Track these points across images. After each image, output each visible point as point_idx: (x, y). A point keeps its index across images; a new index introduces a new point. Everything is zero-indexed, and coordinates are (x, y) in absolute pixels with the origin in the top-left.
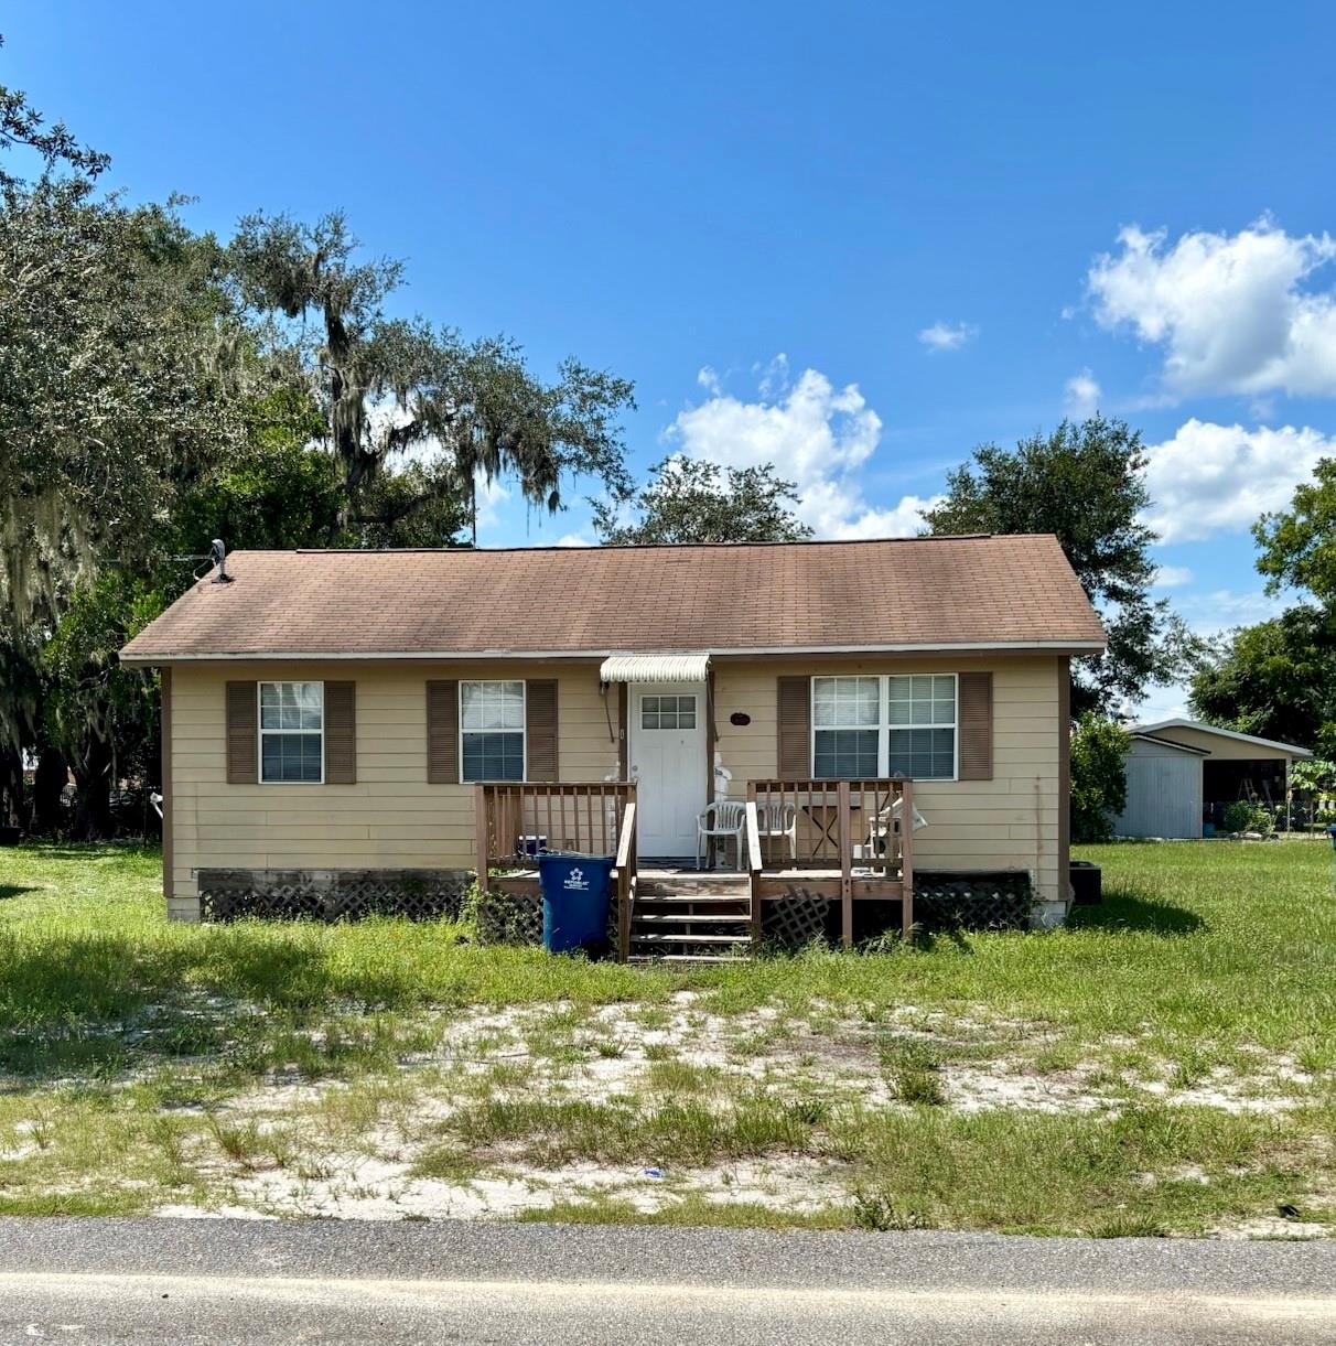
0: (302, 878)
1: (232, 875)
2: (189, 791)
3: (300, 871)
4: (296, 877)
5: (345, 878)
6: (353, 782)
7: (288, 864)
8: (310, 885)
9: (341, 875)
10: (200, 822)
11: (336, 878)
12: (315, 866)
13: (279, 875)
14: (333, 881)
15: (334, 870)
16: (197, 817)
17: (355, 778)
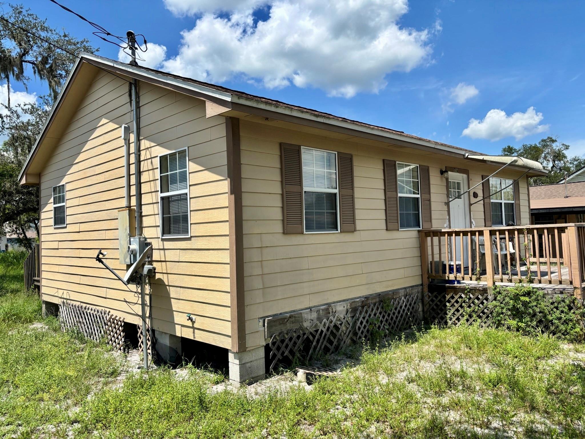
0: (331, 311)
2: (256, 243)
3: (330, 305)
4: (328, 310)
5: (354, 306)
6: (355, 230)
7: (322, 301)
8: (336, 315)
9: (351, 304)
10: (264, 271)
11: (349, 306)
14: (347, 310)
15: (347, 300)
16: (262, 266)
17: (355, 228)
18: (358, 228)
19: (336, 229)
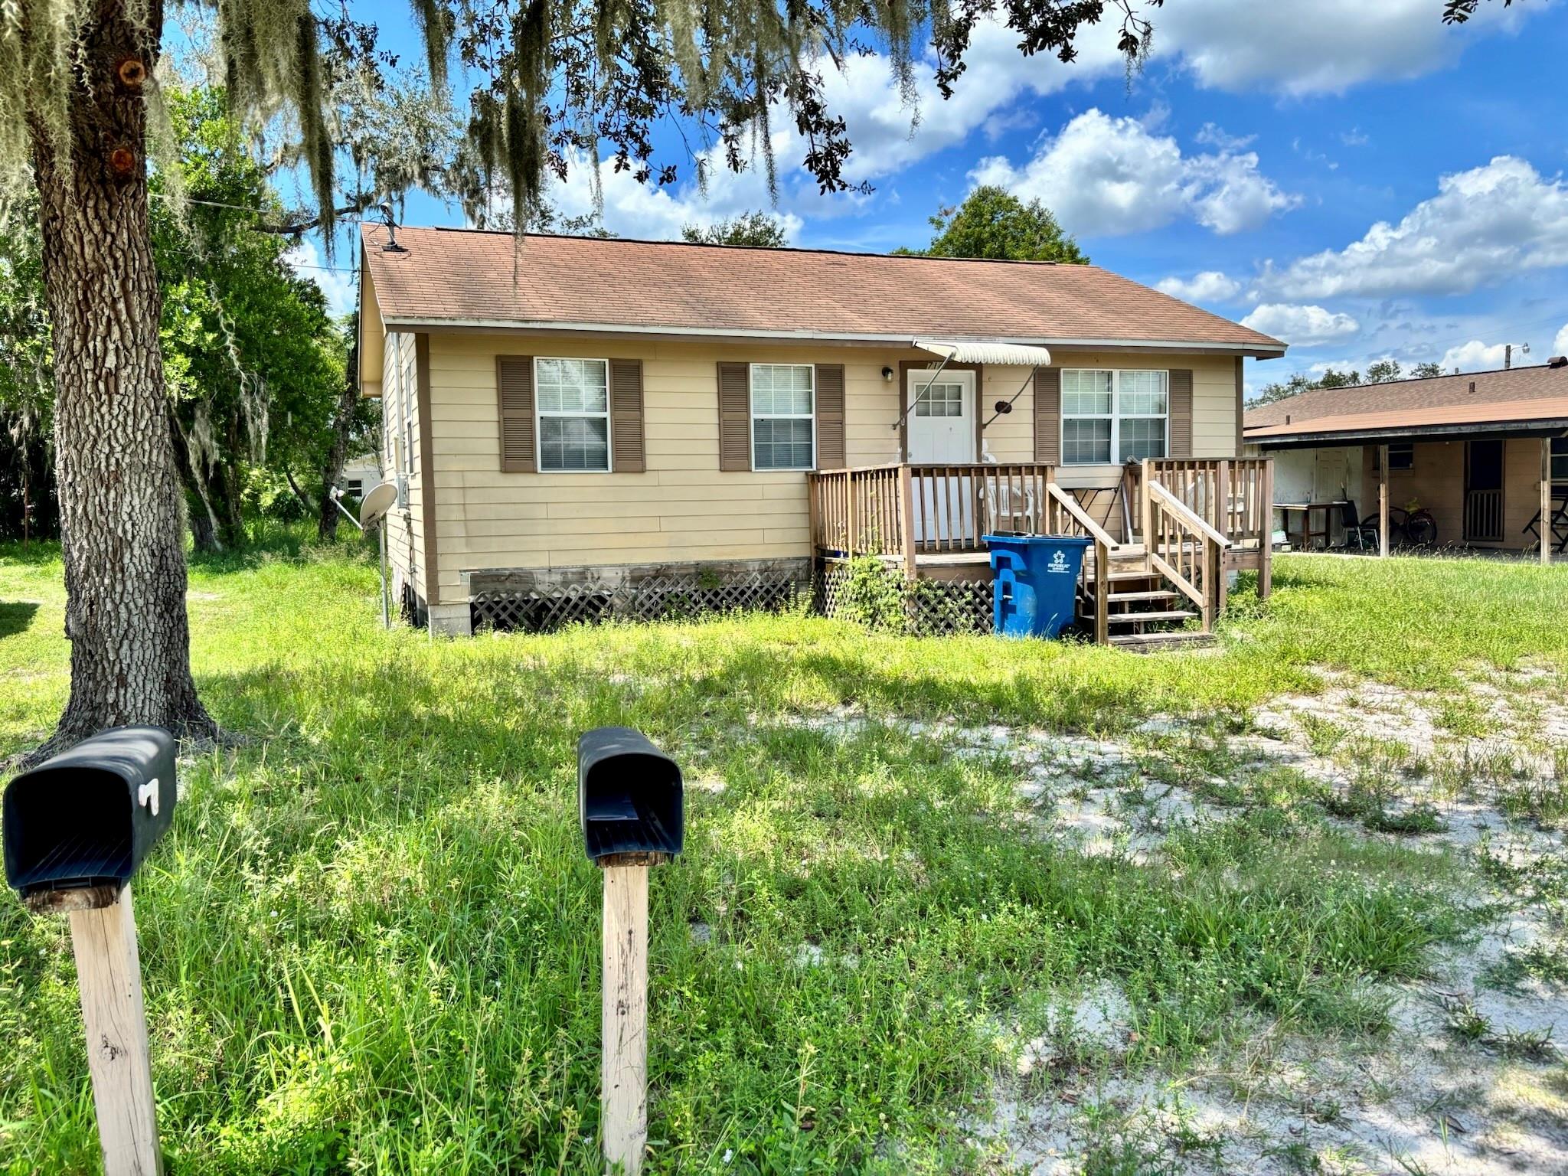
0: (589, 576)
1: (511, 575)
2: (455, 482)
3: (587, 568)
4: (583, 575)
5: (637, 574)
6: (643, 471)
7: (573, 561)
8: (600, 582)
9: (631, 572)
10: (469, 517)
11: (627, 574)
12: (602, 562)
13: (564, 574)
14: (624, 579)
15: (624, 565)
16: (465, 511)
17: (644, 466)
18: (648, 467)
19: (606, 466)
